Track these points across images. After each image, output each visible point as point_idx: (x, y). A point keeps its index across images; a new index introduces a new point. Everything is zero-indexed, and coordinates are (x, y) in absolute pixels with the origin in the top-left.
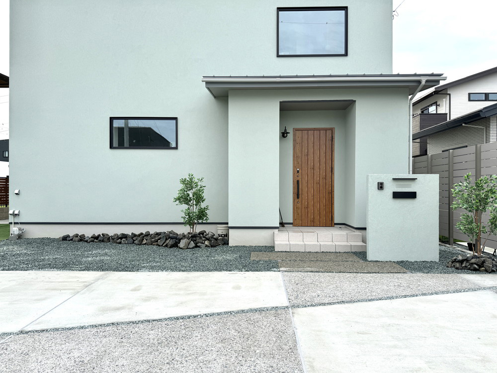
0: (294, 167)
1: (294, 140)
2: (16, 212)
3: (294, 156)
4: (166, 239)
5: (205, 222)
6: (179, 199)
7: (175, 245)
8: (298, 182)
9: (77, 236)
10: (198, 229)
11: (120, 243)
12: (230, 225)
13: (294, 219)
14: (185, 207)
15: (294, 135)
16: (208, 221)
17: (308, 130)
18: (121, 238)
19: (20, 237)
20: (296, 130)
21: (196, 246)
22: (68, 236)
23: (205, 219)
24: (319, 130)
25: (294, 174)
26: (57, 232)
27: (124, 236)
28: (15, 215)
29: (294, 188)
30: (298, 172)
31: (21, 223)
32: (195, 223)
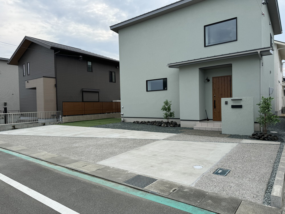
0: (213, 94)
1: (213, 82)
2: (123, 114)
3: (213, 90)
4: (159, 123)
5: (173, 118)
6: (163, 109)
7: (160, 126)
8: (215, 101)
9: (137, 121)
10: (170, 121)
11: (148, 124)
12: (180, 119)
13: (214, 118)
14: (165, 112)
15: (213, 80)
16: (174, 118)
17: (219, 77)
18: (148, 123)
19: (123, 121)
20: (213, 78)
21: (167, 126)
22: (135, 122)
23: (173, 116)
24: (224, 77)
25: (213, 97)
26: (132, 120)
27: (149, 122)
28: (122, 115)
29: (213, 104)
30: (215, 96)
31: (124, 117)
32: (169, 118)
